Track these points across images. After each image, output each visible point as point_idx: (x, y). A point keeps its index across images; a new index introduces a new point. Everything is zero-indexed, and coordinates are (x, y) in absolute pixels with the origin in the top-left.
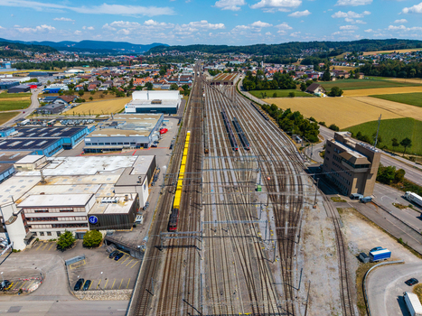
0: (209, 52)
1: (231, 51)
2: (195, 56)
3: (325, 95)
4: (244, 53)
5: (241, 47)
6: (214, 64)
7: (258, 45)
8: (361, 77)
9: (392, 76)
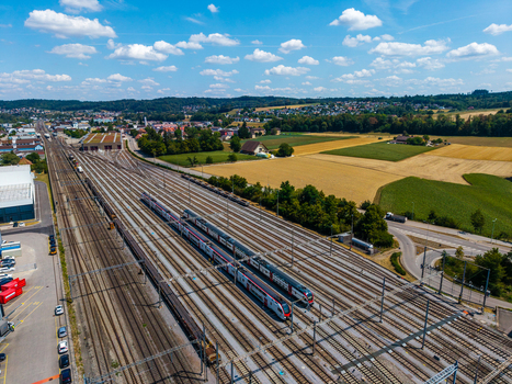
0: (52, 109)
1: (88, 108)
2: (31, 114)
3: (273, 156)
4: (108, 110)
5: (101, 103)
6: (71, 124)
7: (124, 100)
8: (279, 133)
9: (304, 131)
